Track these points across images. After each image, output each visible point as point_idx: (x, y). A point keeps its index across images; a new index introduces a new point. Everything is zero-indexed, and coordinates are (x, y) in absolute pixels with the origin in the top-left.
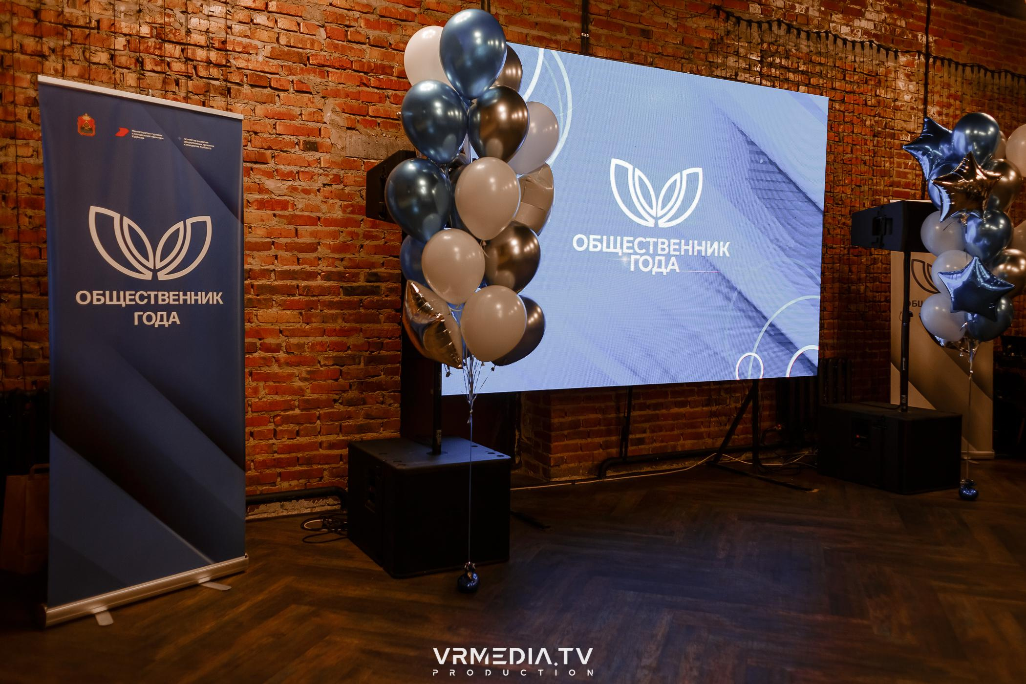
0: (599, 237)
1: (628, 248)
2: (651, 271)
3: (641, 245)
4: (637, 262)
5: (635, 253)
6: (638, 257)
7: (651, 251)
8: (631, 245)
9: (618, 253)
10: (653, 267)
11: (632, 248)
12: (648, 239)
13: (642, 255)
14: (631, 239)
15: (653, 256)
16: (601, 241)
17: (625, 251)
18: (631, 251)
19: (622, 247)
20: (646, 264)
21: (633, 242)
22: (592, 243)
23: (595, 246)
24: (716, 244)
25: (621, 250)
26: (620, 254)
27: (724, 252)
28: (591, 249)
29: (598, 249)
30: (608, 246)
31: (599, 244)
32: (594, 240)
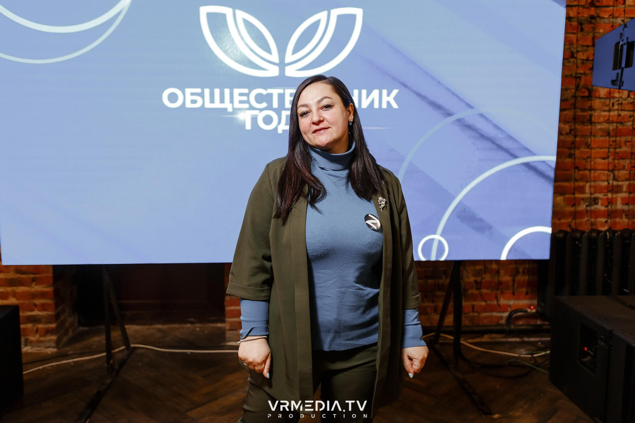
0: (199, 90)
1: (241, 102)
2: (276, 129)
3: (259, 98)
4: (254, 119)
5: (251, 108)
6: (256, 112)
7: (275, 105)
8: (245, 98)
9: (226, 109)
10: (279, 123)
11: (248, 102)
12: (270, 91)
13: (261, 110)
14: (246, 91)
15: (278, 112)
16: (202, 95)
17: (237, 105)
18: (246, 106)
19: (232, 101)
20: (268, 120)
21: (247, 95)
22: (189, 98)
23: (194, 102)
24: (375, 93)
25: (231, 105)
26: (230, 110)
27: (388, 103)
28: (189, 105)
29: (198, 105)
30: (212, 101)
31: (199, 99)
32: (192, 94)
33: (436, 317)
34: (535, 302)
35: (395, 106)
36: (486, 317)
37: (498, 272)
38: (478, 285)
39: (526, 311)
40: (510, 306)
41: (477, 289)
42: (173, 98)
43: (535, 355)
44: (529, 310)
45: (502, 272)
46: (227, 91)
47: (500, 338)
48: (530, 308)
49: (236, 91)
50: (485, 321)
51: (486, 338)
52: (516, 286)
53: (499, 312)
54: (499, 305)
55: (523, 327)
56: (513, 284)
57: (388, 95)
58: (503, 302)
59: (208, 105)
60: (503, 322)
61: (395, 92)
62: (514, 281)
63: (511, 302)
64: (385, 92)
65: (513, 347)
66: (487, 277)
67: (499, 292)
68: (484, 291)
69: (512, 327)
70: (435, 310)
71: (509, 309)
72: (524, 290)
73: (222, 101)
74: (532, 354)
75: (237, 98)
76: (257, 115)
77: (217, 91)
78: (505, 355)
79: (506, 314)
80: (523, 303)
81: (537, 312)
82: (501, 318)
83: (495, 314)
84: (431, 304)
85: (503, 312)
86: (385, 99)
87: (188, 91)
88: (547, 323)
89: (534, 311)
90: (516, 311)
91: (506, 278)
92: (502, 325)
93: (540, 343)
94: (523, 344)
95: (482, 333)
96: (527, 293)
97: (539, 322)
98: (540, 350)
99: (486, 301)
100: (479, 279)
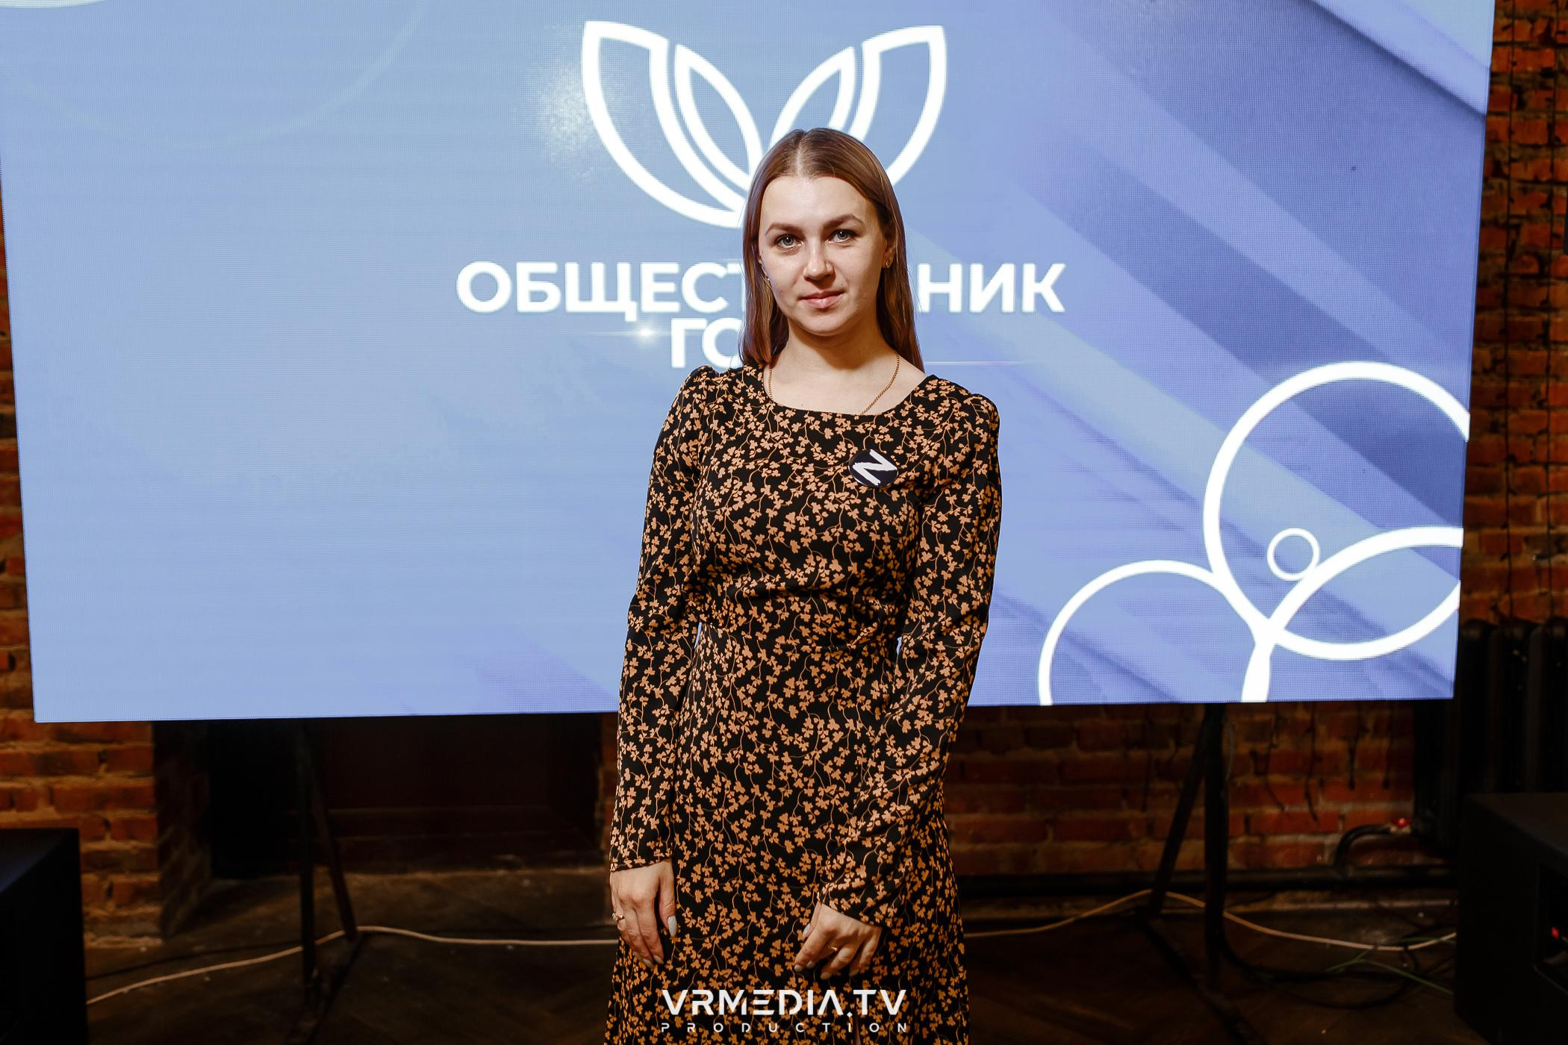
0: (551, 268)
1: (660, 297)
3: (707, 287)
4: (694, 340)
5: (687, 312)
6: (698, 323)
8: (669, 287)
9: (622, 315)
11: (677, 296)
12: (734, 268)
13: (711, 317)
14: (672, 268)
16: (559, 279)
17: (649, 305)
18: (674, 307)
19: (636, 295)
20: (728, 343)
21: (677, 279)
22: (525, 287)
23: (538, 296)
24: (1006, 273)
25: (634, 304)
26: (631, 316)
27: (1039, 298)
28: (525, 305)
29: (551, 304)
30: (586, 294)
31: (551, 289)
32: (535, 277)
33: (1153, 850)
34: (1408, 807)
35: (1056, 305)
36: (1283, 847)
37: (1311, 729)
38: (1261, 763)
39: (1387, 832)
40: (1342, 817)
41: (1257, 773)
42: (484, 287)
43: (1411, 947)
44: (1393, 829)
45: (1322, 729)
46: (624, 270)
47: (1317, 903)
48: (1395, 822)
49: (649, 270)
50: (1280, 859)
51: (1282, 904)
52: (1356, 765)
53: (1315, 833)
54: (1315, 817)
55: (1378, 873)
56: (1352, 761)
57: (1039, 277)
58: (1324, 806)
59: (574, 305)
60: (1325, 858)
61: (1056, 270)
62: (1352, 752)
63: (1346, 808)
64: (1029, 270)
65: (1351, 924)
66: (1284, 744)
67: (1314, 781)
68: (1276, 778)
69: (1351, 873)
70: (1150, 829)
71: (1341, 826)
72: (1379, 775)
73: (611, 294)
74: (1405, 945)
75: (649, 287)
76: (702, 331)
77: (598, 270)
78: (1333, 946)
79: (1332, 840)
80: (1378, 808)
81: (1415, 833)
82: (1320, 848)
83: (1302, 838)
84: (1137, 814)
85: (1327, 833)
86: (1030, 287)
87: (524, 269)
88: (1438, 861)
89: (1407, 830)
90: (1359, 831)
91: (1333, 745)
92: (1323, 867)
93: (1421, 915)
94: (1378, 917)
95: (1271, 889)
96: (1386, 784)
97: (1417, 859)
98: (1424, 932)
99: (1280, 805)
100: (1262, 747)
